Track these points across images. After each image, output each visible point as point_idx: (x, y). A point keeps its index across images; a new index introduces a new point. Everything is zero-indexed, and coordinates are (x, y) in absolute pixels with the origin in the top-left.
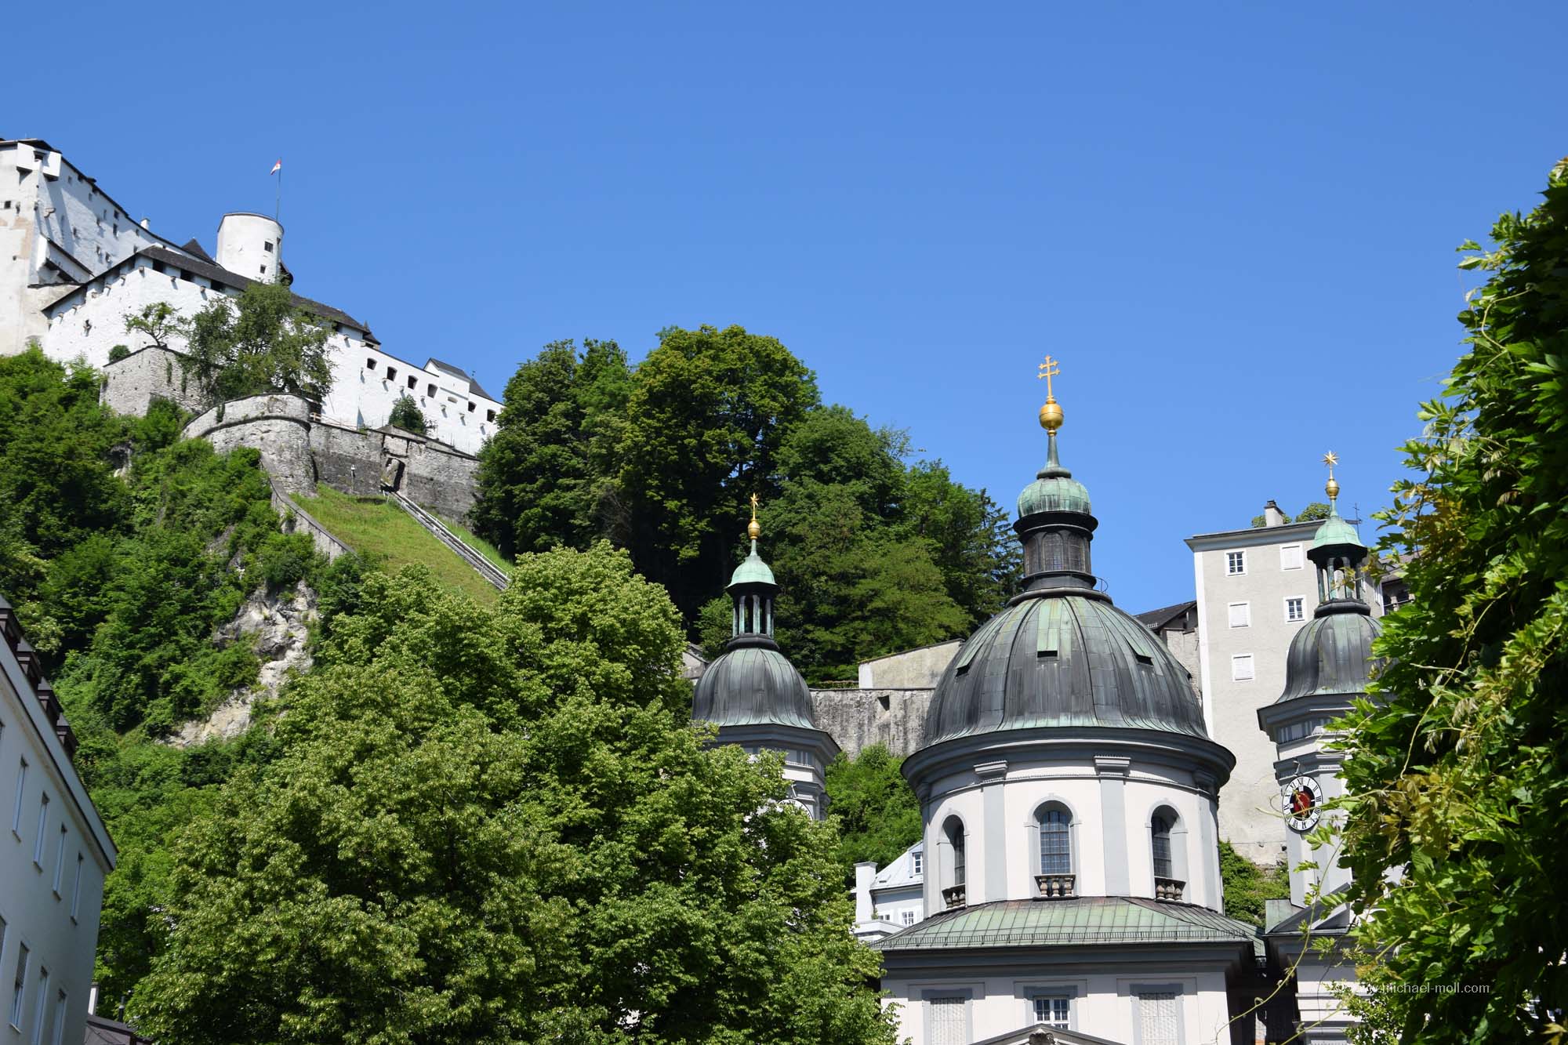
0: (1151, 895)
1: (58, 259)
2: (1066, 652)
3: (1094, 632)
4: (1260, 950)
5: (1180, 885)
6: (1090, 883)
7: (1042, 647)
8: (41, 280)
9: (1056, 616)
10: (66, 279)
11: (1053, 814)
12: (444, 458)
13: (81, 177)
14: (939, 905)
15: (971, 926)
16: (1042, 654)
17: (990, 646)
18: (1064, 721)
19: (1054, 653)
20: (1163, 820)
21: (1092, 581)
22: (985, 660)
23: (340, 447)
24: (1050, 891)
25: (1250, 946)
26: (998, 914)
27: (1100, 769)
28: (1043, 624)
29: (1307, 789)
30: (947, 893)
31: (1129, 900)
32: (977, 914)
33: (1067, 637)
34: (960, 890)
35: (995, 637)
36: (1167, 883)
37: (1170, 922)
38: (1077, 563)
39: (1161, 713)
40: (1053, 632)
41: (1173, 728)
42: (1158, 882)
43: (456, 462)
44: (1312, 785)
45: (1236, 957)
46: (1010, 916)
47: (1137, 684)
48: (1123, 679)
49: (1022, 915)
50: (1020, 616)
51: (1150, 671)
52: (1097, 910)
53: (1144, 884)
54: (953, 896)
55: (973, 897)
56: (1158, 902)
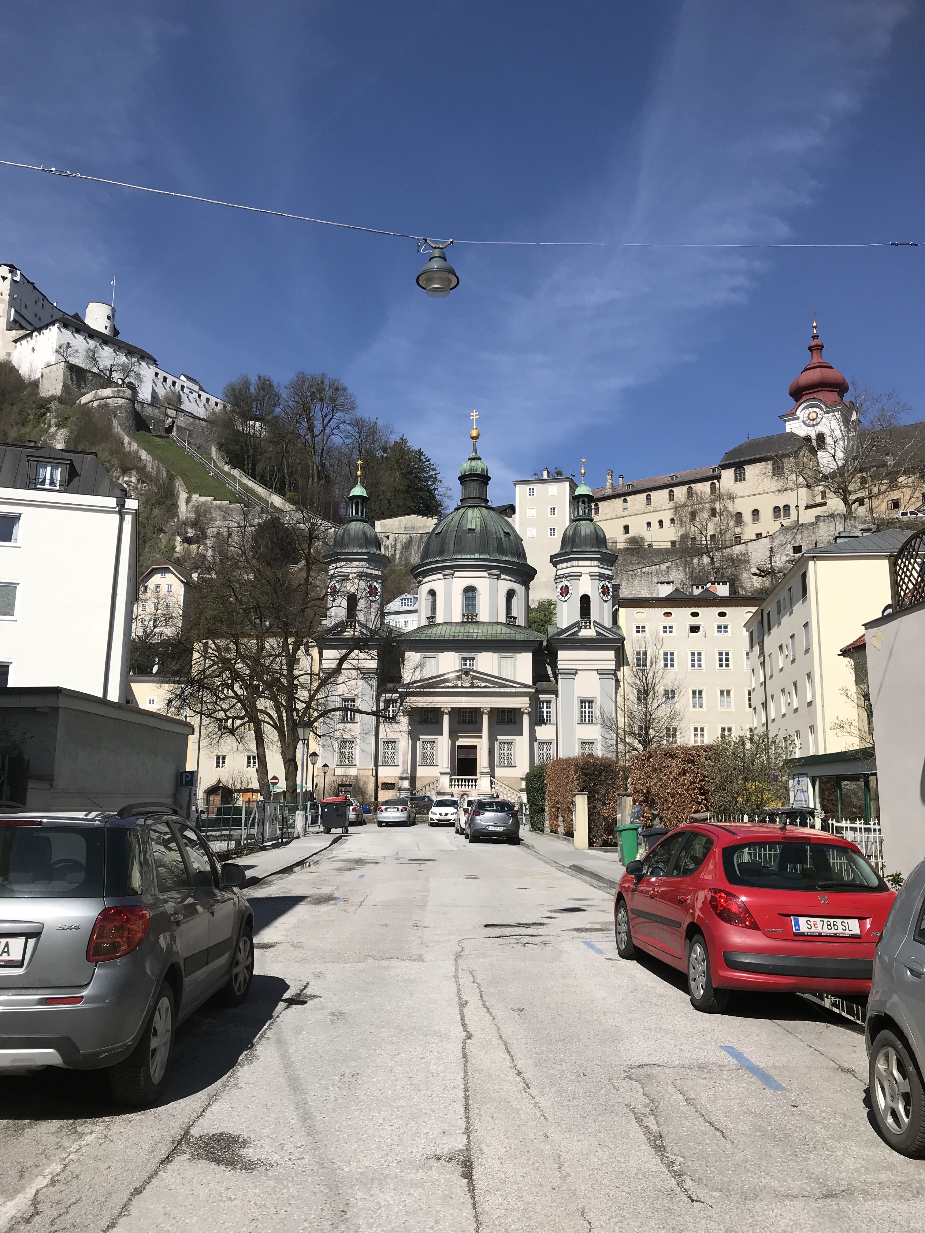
0: (505, 622)
1: (19, 318)
2: (478, 529)
3: (490, 523)
4: (545, 643)
5: (515, 618)
6: (483, 616)
7: (469, 527)
8: (11, 327)
9: (475, 515)
10: (22, 328)
11: (470, 591)
12: (192, 420)
13: (28, 282)
14: (424, 622)
15: (439, 631)
16: (469, 529)
17: (448, 525)
18: (477, 556)
19: (474, 530)
20: (510, 594)
21: (488, 501)
22: (447, 531)
23: (147, 412)
24: (468, 619)
25: (542, 642)
26: (449, 627)
27: (489, 574)
28: (470, 518)
29: (566, 586)
30: (428, 618)
31: (498, 623)
32: (441, 626)
33: (478, 523)
34: (434, 617)
35: (450, 522)
36: (511, 617)
37: (513, 632)
38: (483, 493)
39: (513, 555)
40: (474, 521)
41: (515, 560)
42: (507, 617)
43: (197, 421)
44: (569, 584)
45: (537, 645)
46: (453, 628)
47: (504, 543)
48: (499, 540)
49: (458, 628)
50: (461, 514)
51: (509, 538)
52: (486, 627)
53: (502, 618)
54: (431, 619)
55: (439, 619)
56: (507, 625)
